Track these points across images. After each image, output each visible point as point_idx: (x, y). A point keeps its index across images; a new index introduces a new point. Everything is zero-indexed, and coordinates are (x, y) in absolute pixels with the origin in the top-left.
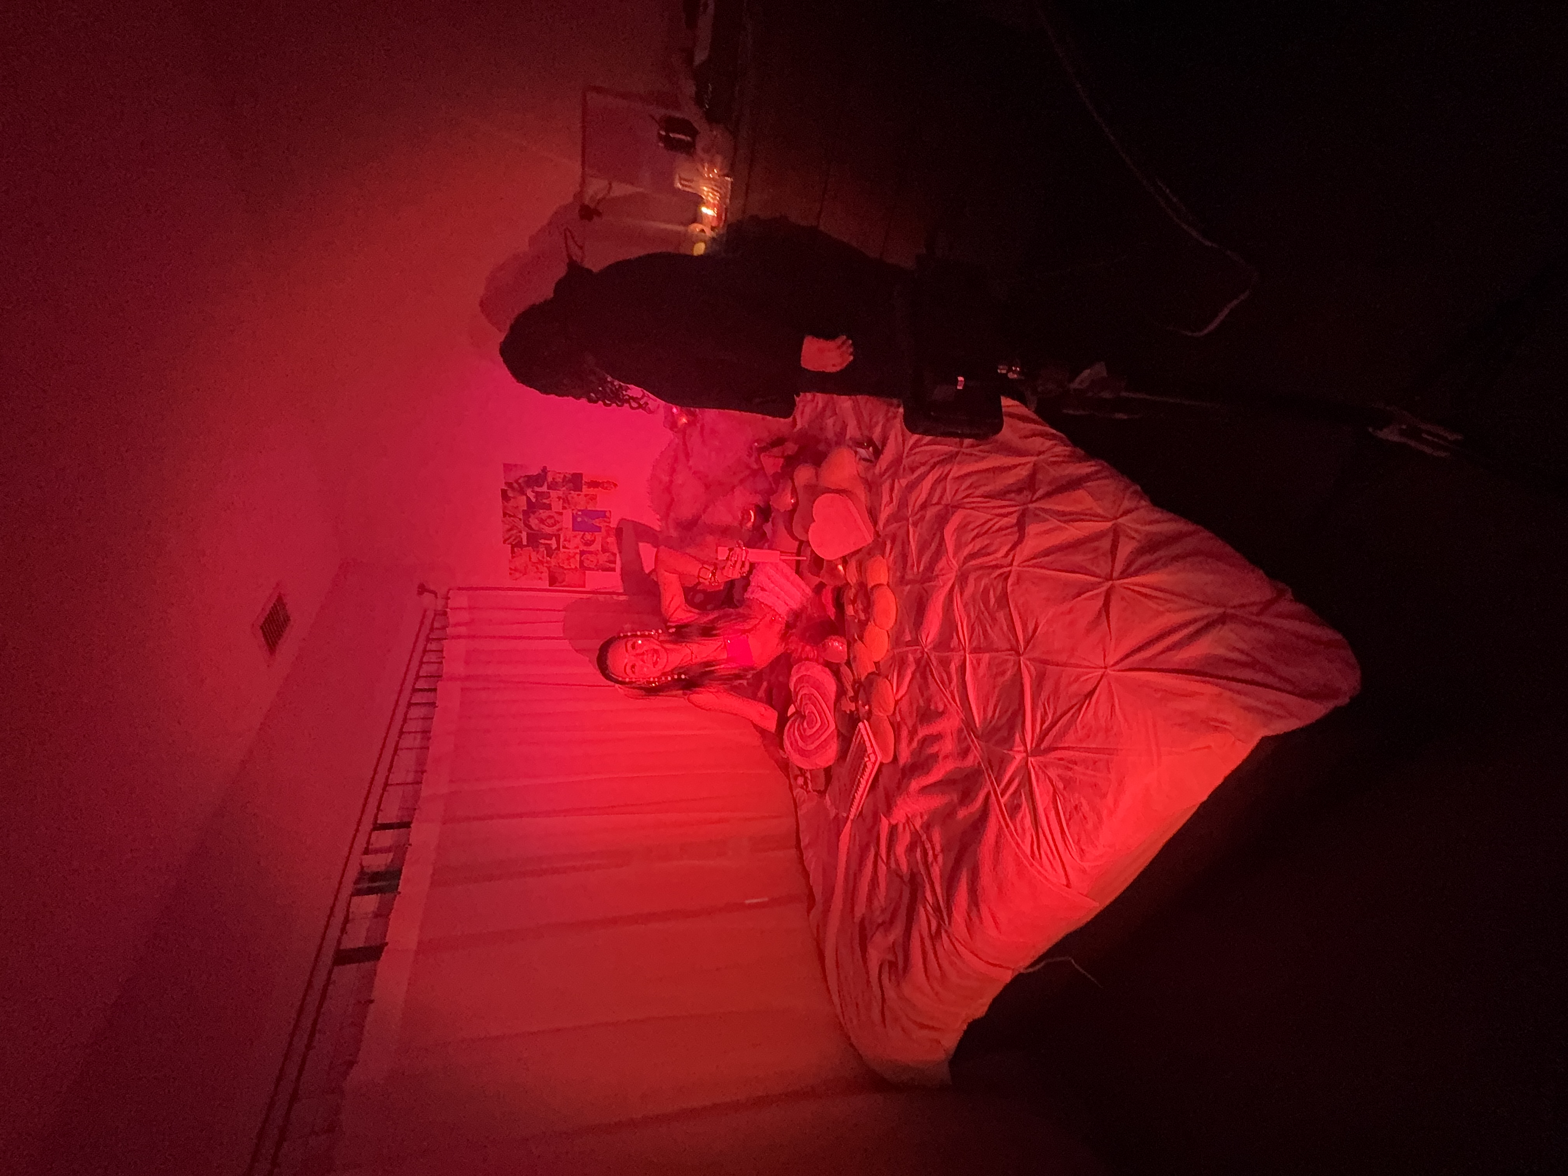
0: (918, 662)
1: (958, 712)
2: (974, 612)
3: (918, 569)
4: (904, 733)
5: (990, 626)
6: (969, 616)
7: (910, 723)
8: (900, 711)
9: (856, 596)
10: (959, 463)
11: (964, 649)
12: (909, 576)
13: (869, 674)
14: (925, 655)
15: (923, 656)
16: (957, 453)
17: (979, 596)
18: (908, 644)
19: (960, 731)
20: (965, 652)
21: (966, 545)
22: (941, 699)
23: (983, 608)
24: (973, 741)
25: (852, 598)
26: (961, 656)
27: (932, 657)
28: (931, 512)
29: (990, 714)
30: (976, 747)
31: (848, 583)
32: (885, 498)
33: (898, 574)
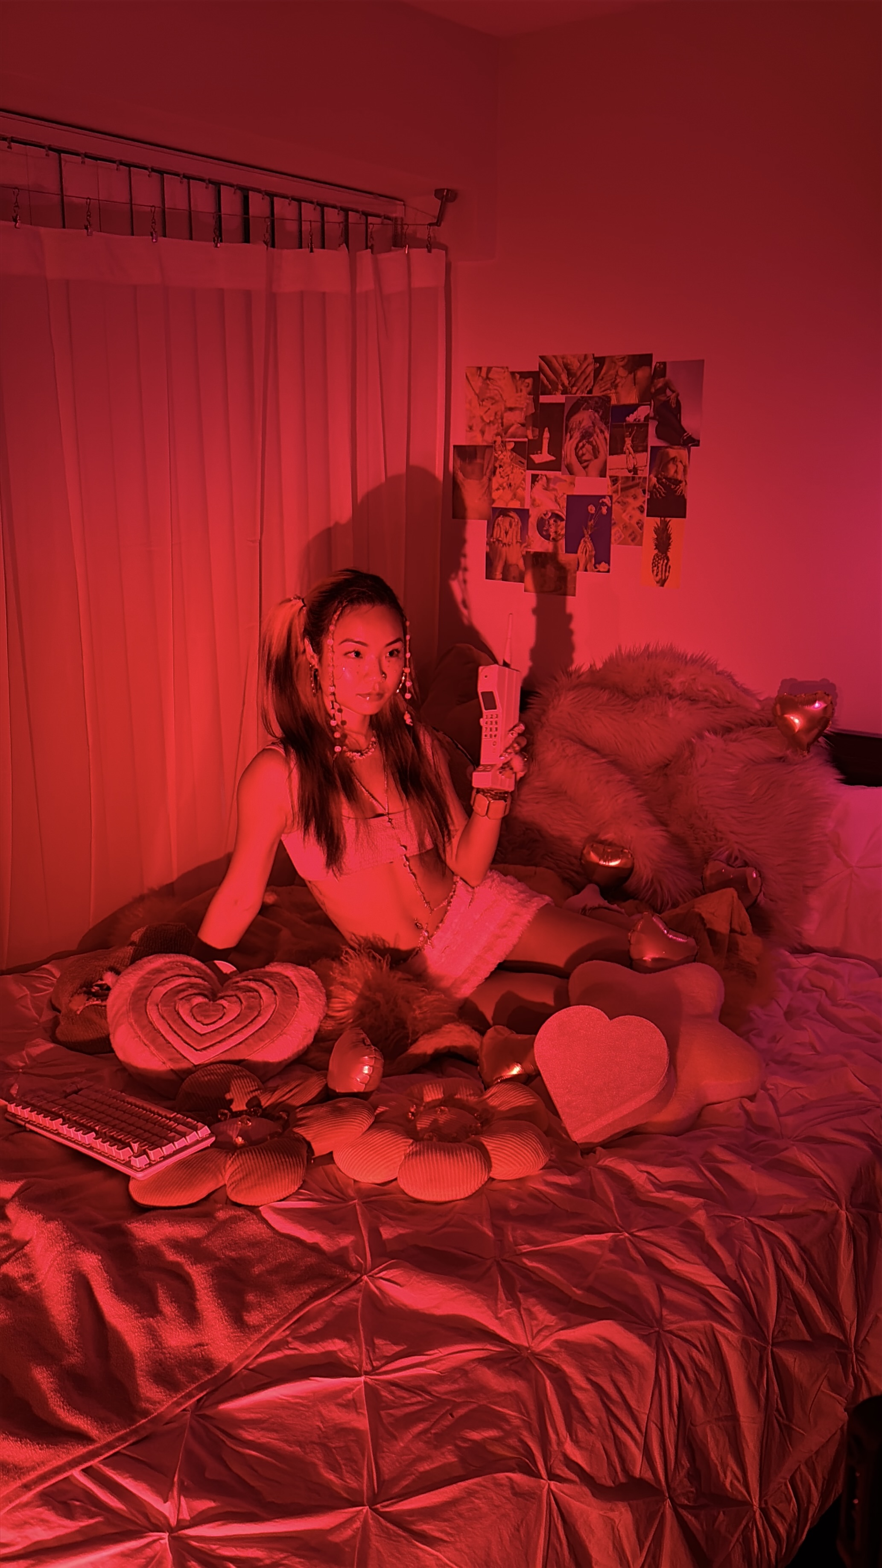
0: (340, 1258)
1: (247, 1357)
2: (452, 1392)
3: (528, 1254)
4: (194, 1231)
5: (425, 1431)
6: (441, 1379)
7: (215, 1244)
8: (241, 1219)
9: (462, 1106)
10: (745, 1343)
11: (374, 1371)
12: (513, 1233)
13: (309, 1144)
14: (354, 1277)
15: (352, 1270)
16: (764, 1339)
17: (484, 1402)
18: (375, 1233)
19: (208, 1364)
20: (367, 1373)
21: (586, 1372)
22: (269, 1320)
23: (461, 1412)
24: (190, 1396)
25: (458, 1096)
26: (361, 1367)
27: (352, 1294)
28: (643, 1282)
29: (247, 1435)
30: (178, 1404)
31: (487, 1087)
32: (664, 1174)
33: (513, 1205)
